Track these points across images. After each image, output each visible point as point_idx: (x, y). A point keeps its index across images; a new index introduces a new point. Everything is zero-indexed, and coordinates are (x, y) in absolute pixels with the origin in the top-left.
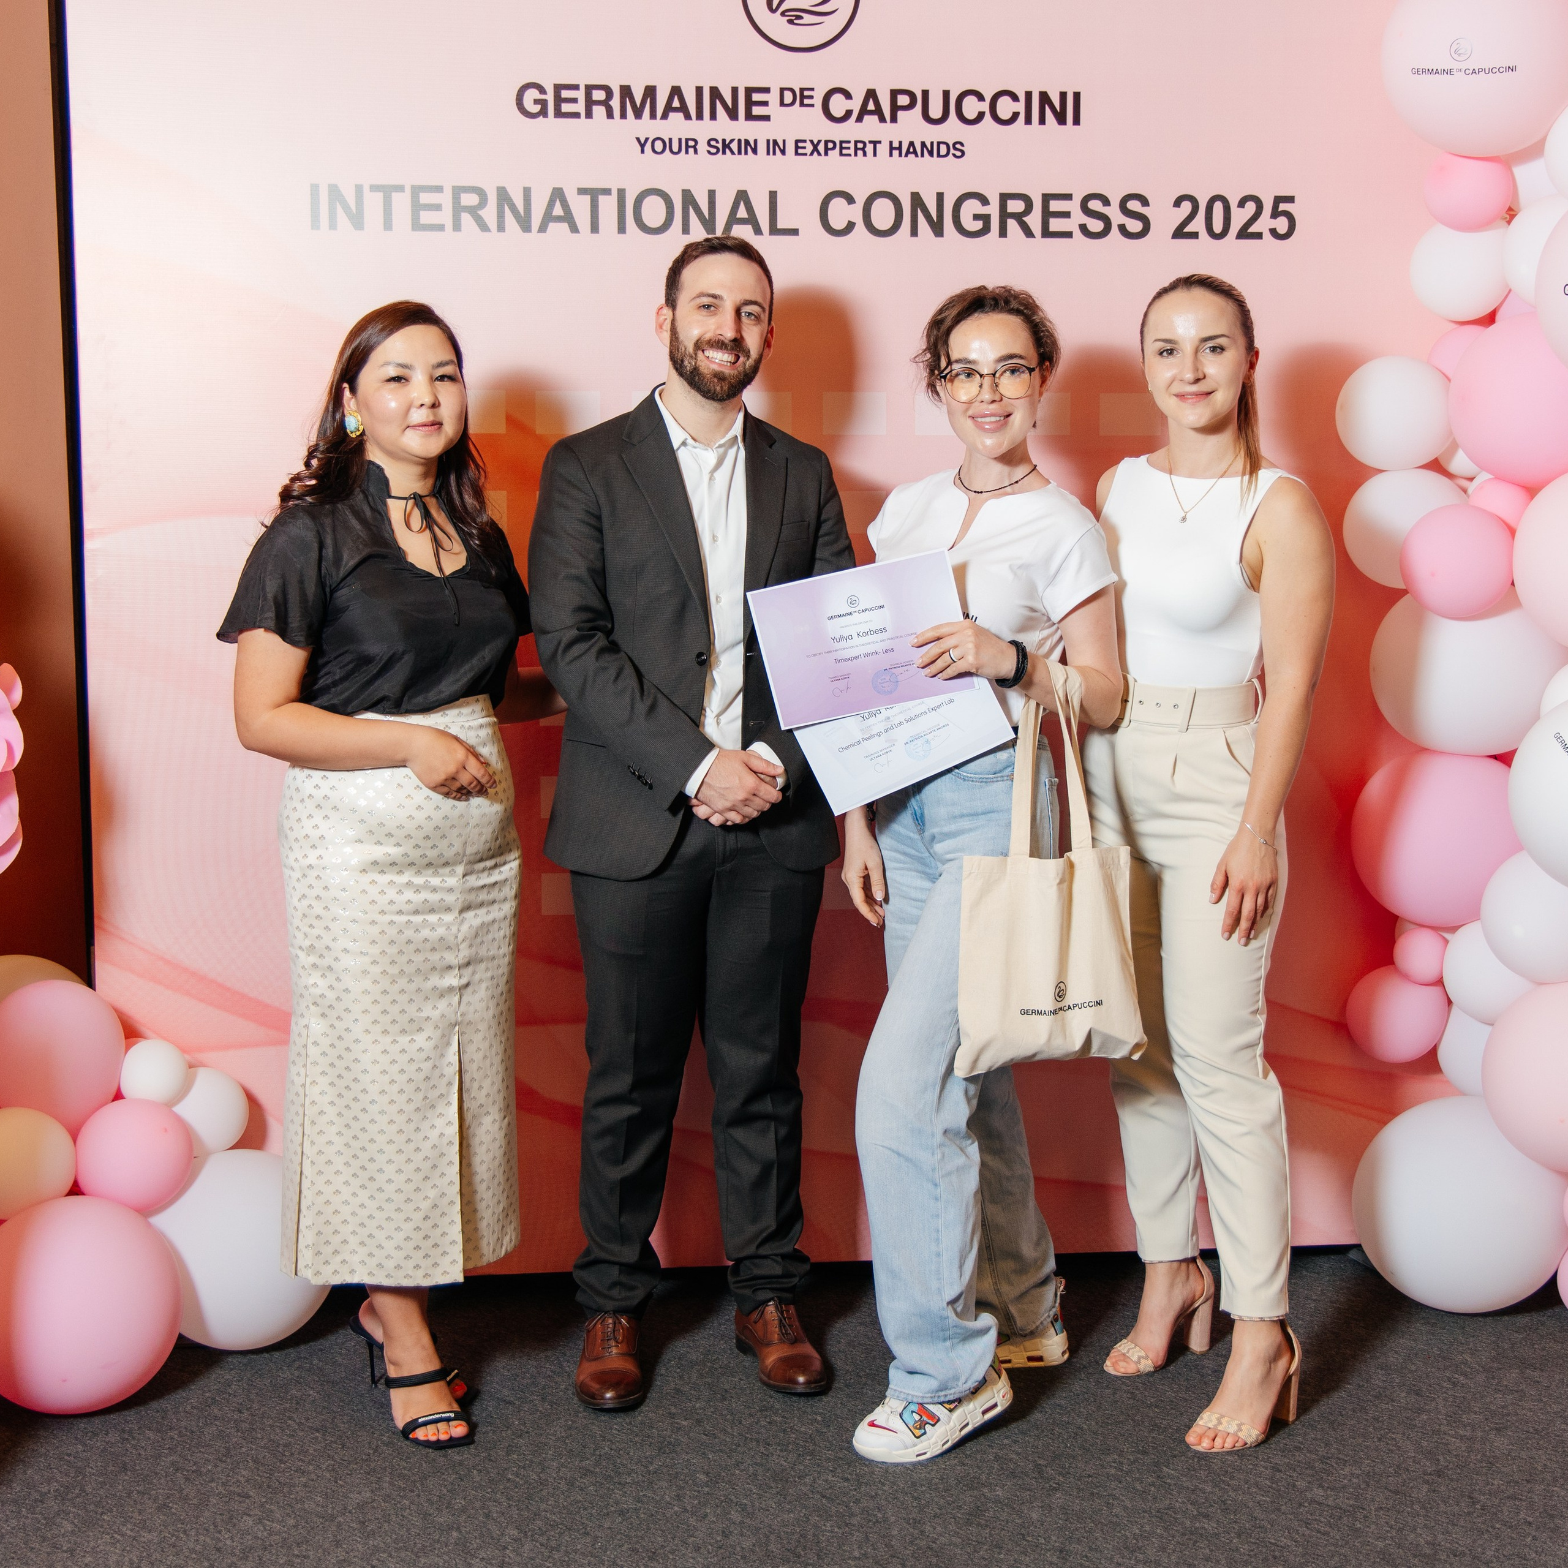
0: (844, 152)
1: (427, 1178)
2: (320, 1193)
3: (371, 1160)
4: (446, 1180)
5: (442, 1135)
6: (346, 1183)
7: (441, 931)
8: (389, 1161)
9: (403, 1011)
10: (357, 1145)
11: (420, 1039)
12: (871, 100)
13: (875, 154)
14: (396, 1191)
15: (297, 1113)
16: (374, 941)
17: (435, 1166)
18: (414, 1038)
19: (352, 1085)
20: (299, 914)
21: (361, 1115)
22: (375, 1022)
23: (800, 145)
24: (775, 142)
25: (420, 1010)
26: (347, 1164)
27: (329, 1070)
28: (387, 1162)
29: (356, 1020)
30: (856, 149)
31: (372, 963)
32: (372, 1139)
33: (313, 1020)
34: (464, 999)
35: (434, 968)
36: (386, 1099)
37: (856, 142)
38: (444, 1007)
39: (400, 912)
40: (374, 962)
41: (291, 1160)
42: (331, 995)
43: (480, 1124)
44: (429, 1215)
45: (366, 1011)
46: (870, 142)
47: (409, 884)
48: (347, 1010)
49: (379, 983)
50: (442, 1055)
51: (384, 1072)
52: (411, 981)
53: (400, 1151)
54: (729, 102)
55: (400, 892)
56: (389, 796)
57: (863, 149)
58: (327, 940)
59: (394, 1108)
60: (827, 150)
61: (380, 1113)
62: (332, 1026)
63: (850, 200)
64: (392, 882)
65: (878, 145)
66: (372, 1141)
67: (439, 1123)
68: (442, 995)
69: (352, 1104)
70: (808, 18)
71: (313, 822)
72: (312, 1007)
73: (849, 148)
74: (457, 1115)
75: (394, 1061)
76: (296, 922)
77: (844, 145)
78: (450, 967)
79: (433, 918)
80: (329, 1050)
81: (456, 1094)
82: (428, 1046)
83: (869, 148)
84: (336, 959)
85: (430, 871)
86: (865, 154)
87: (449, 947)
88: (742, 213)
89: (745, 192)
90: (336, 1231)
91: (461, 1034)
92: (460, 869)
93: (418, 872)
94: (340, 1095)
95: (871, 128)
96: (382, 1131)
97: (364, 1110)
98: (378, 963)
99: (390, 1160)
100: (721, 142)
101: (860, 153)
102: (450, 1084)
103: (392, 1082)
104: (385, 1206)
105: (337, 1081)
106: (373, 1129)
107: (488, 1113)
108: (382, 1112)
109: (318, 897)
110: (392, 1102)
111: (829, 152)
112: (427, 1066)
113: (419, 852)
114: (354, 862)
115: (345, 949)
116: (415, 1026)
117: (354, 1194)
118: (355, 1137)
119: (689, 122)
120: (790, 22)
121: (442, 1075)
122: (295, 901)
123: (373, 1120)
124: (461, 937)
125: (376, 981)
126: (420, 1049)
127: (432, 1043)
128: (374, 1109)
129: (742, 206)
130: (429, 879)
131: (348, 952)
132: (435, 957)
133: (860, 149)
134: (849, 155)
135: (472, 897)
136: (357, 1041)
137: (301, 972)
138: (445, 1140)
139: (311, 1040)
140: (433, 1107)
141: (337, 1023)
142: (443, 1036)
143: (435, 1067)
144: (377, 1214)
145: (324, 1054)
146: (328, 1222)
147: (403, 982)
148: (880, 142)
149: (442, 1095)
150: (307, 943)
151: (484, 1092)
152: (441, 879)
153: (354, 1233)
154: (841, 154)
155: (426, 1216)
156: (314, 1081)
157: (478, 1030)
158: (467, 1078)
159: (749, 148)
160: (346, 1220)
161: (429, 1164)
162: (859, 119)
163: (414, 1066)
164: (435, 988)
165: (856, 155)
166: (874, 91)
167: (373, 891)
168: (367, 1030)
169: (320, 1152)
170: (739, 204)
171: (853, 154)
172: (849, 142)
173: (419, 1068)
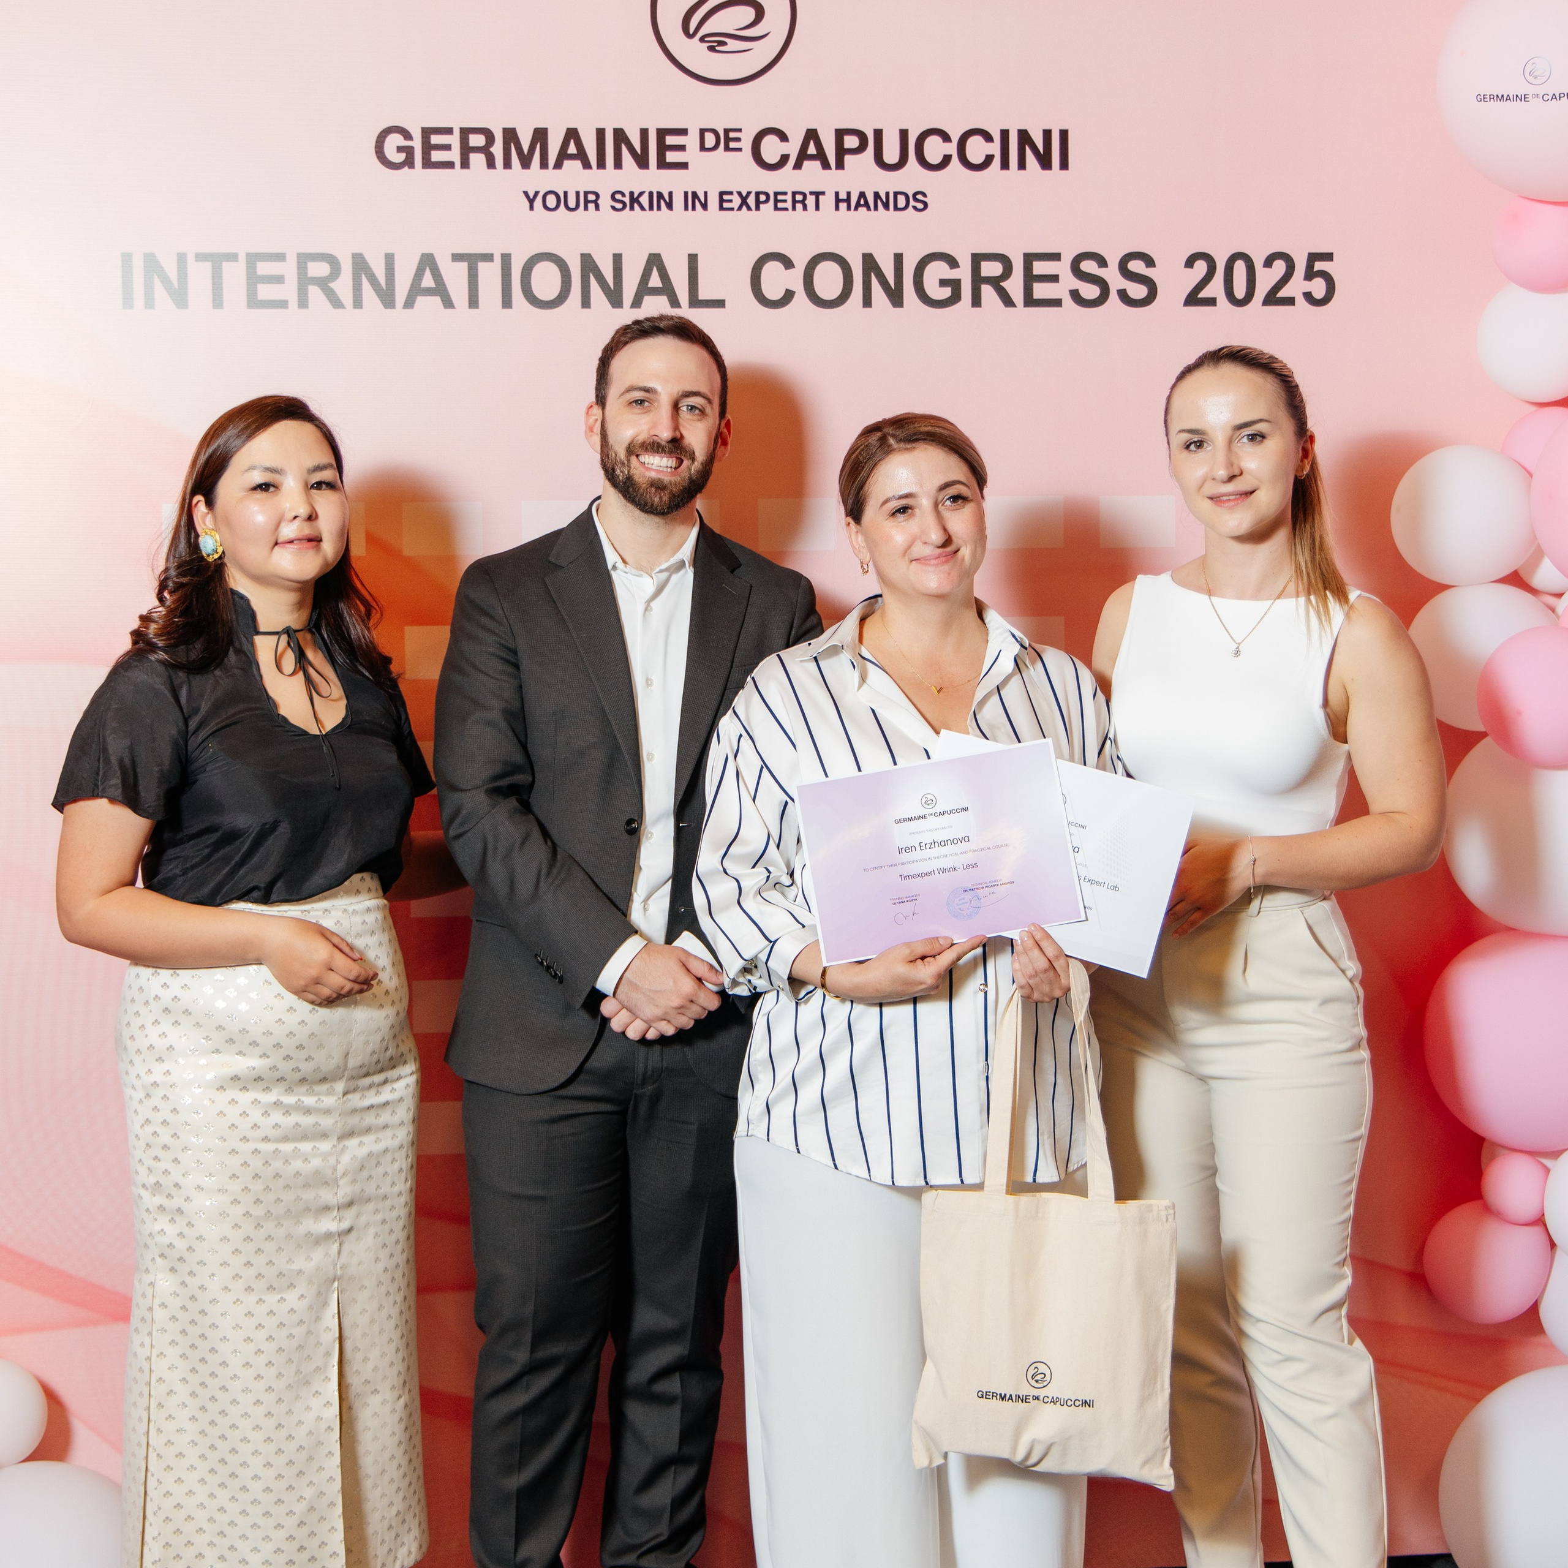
0: (780, 205)
1: (301, 1473)
2: (168, 1494)
3: (233, 1451)
4: (325, 1475)
5: (319, 1418)
6: (202, 1481)
7: (316, 1163)
8: (256, 1453)
9: (270, 1263)
10: (213, 1431)
11: (291, 1297)
12: (812, 143)
13: (817, 208)
14: (264, 1491)
15: (141, 1394)
16: (234, 1175)
17: (310, 1458)
18: (284, 1296)
19: (209, 1357)
20: (142, 1144)
21: (219, 1395)
22: (237, 1276)
23: (725, 197)
24: (695, 195)
25: (290, 1261)
26: (203, 1457)
27: (179, 1338)
28: (253, 1454)
29: (213, 1275)
30: (794, 202)
31: (232, 1203)
32: (234, 1425)
33: (159, 1276)
34: (346, 1248)
35: (308, 1209)
36: (251, 1373)
37: (794, 194)
38: (317, 1259)
39: (266, 1139)
40: (235, 1201)
41: (134, 1455)
42: (181, 1245)
43: (366, 1405)
44: (305, 1520)
45: (225, 1264)
46: (811, 193)
47: (277, 1104)
48: (201, 1263)
49: (240, 1227)
50: (318, 1319)
51: (248, 1339)
52: (279, 1224)
53: (269, 1439)
54: (637, 146)
55: (266, 1113)
56: (253, 995)
57: (803, 202)
58: (176, 1175)
59: (262, 1385)
60: (758, 203)
61: (243, 1391)
62: (183, 1283)
63: (788, 263)
64: (256, 1102)
65: (821, 197)
66: (233, 1426)
67: (316, 1403)
68: (317, 1242)
69: (209, 1381)
70: (732, 44)
71: (160, 1029)
72: (159, 1260)
73: (785, 201)
74: (337, 1393)
75: (260, 1326)
76: (139, 1154)
77: (780, 197)
78: (327, 1208)
79: (306, 1147)
80: (180, 1314)
81: (336, 1368)
82: (301, 1306)
83: (811, 201)
84: (187, 1199)
85: (304, 1089)
86: (805, 208)
87: (326, 1183)
88: (655, 281)
89: (659, 255)
90: (189, 1542)
91: (340, 1292)
92: (340, 1086)
93: (289, 1090)
94: (193, 1370)
95: (812, 176)
96: (246, 1415)
97: (223, 1388)
98: (239, 1202)
99: (256, 1451)
100: (627, 195)
101: (799, 206)
102: (328, 1354)
103: (259, 1351)
104: (250, 1509)
105: (190, 1353)
106: (234, 1411)
107: (376, 1391)
108: (246, 1390)
109: (165, 1122)
110: (258, 1377)
111: (761, 206)
112: (299, 1332)
113: (290, 1065)
114: (210, 1076)
115: (199, 1187)
116: (285, 1281)
117: (212, 1495)
118: (212, 1423)
119: (588, 171)
120: (712, 49)
121: (318, 1344)
122: (136, 1128)
123: (234, 1400)
124: (340, 1169)
125: (236, 1225)
126: (292, 1311)
127: (305, 1303)
128: (236, 1386)
129: (655, 273)
130: (302, 1098)
131: (202, 1189)
132: (308, 1195)
133: (799, 202)
134: (786, 209)
135: (354, 1121)
136: (213, 1301)
137: (145, 1215)
138: (323, 1426)
139: (157, 1302)
140: (307, 1383)
141: (189, 1280)
142: (319, 1293)
143: (309, 1332)
144: (240, 1520)
145: (174, 1318)
146: (178, 1531)
147: (269, 1227)
148: (823, 193)
149: (318, 1369)
150: (152, 1180)
151: (370, 1365)
152: (316, 1098)
153: (211, 1544)
154: (776, 208)
155: (302, 1522)
156: (162, 1353)
157: (363, 1287)
158: (348, 1345)
159: (662, 203)
160: (201, 1529)
161: (304, 1455)
162: (798, 166)
163: (285, 1332)
164: (309, 1234)
165: (794, 208)
166: (815, 130)
167: (233, 1113)
168: (226, 1288)
169: (169, 1442)
170: (652, 270)
171: (790, 208)
172: (785, 193)
173: (291, 1334)
